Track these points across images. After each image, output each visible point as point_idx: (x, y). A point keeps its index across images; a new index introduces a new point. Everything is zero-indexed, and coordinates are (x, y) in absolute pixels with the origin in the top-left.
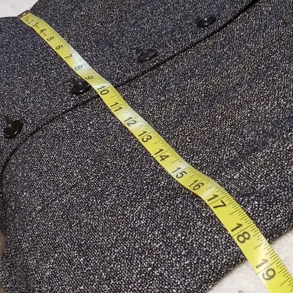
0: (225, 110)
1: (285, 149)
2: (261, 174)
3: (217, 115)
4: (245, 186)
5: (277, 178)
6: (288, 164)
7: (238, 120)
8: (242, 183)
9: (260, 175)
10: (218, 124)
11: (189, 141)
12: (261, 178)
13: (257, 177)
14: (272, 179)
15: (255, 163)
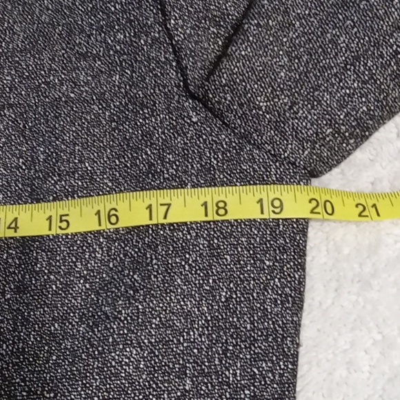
0: (53, 311)
1: (221, 304)
2: (217, 356)
3: (50, 327)
4: (210, 388)
5: (240, 346)
6: (238, 318)
7: (81, 305)
8: (203, 388)
9: (217, 359)
10: (63, 337)
11: (52, 395)
12: (220, 361)
13: (215, 365)
14: (234, 352)
15: (198, 349)
